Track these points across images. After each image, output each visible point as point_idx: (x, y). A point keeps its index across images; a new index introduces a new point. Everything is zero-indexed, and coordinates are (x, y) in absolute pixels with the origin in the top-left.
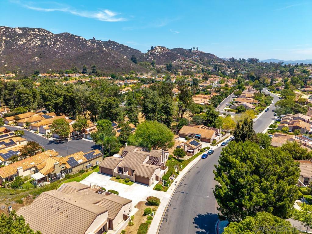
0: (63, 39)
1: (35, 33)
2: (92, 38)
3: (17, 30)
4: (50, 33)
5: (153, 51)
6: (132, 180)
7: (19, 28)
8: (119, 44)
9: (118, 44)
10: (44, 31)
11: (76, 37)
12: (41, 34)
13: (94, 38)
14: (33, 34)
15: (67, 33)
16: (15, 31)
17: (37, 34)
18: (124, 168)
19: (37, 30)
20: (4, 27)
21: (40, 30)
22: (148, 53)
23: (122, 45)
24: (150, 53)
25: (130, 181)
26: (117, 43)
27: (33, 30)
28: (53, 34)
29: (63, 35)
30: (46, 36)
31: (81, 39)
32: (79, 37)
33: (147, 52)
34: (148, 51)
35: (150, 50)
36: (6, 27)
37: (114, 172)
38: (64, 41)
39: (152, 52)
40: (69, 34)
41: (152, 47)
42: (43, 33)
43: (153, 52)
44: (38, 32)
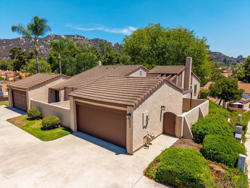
0: (94, 42)
1: (74, 38)
2: (116, 43)
3: (63, 36)
4: (85, 38)
6: (65, 124)
7: (64, 35)
10: (81, 37)
11: (104, 41)
12: (79, 39)
13: (118, 43)
14: (73, 39)
15: (97, 39)
16: (61, 37)
17: (76, 39)
19: (76, 36)
20: (55, 35)
21: (78, 36)
27: (74, 36)
28: (87, 39)
29: (95, 40)
30: (82, 40)
31: (107, 42)
32: (106, 41)
36: (56, 35)
38: (95, 44)
40: (99, 39)
42: (80, 38)
44: (77, 37)
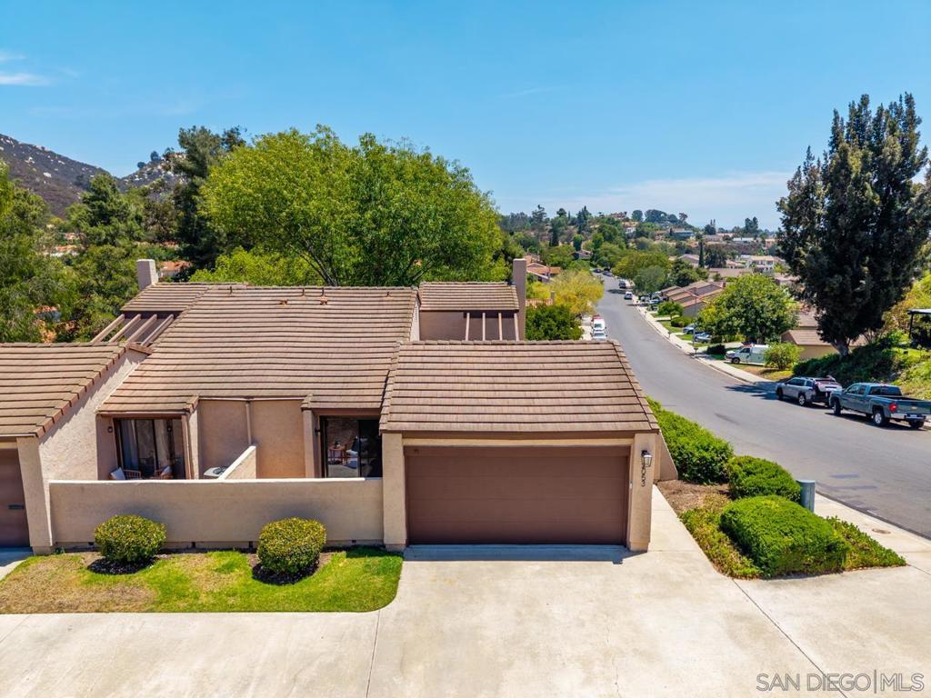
5: (160, 167)
8: (15, 142)
9: (11, 139)
18: (194, 418)
22: (141, 175)
23: (30, 146)
24: (149, 173)
25: (326, 560)
26: (6, 138)
33: (138, 169)
34: (141, 165)
35: (146, 163)
37: (50, 478)
39: (155, 170)
41: (154, 155)
43: (159, 171)
